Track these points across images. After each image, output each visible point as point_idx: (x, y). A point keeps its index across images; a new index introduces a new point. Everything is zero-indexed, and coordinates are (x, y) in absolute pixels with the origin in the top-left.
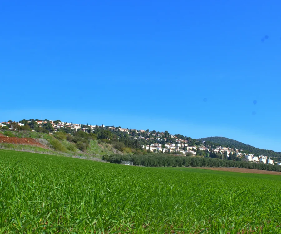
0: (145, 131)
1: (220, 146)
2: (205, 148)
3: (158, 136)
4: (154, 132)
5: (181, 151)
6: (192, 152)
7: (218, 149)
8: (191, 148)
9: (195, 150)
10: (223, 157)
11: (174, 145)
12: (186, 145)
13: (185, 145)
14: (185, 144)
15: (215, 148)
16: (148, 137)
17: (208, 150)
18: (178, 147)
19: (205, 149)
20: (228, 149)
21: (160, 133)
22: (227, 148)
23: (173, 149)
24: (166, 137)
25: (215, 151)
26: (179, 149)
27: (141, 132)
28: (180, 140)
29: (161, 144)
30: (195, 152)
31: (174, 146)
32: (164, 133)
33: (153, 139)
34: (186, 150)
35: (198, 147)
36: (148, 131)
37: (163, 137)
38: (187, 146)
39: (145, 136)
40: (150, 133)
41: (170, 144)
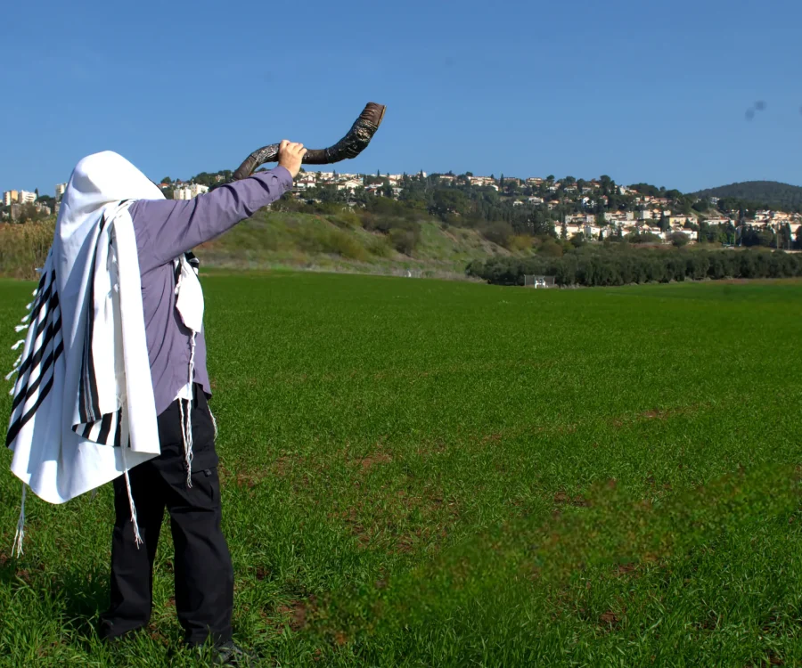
0: (544, 181)
1: (766, 210)
2: (723, 218)
3: (581, 191)
4: (569, 180)
5: (653, 232)
6: (687, 232)
7: (761, 217)
8: (682, 220)
9: (695, 225)
10: (779, 241)
11: (630, 215)
12: (667, 213)
13: (662, 214)
14: (662, 209)
15: (751, 216)
16: (555, 196)
17: (733, 222)
18: (643, 220)
19: (723, 222)
20: (790, 216)
21: (586, 184)
22: (788, 214)
23: (630, 229)
24: (605, 193)
25: (753, 224)
26: (645, 227)
27: (531, 184)
28: (647, 199)
29: (593, 216)
30: (696, 233)
31: (632, 218)
32: (597, 182)
33: (568, 203)
34: (669, 227)
35: (700, 216)
36: (550, 178)
37: (597, 193)
38: (668, 217)
39: (545, 195)
40: (557, 185)
41: (618, 213)
